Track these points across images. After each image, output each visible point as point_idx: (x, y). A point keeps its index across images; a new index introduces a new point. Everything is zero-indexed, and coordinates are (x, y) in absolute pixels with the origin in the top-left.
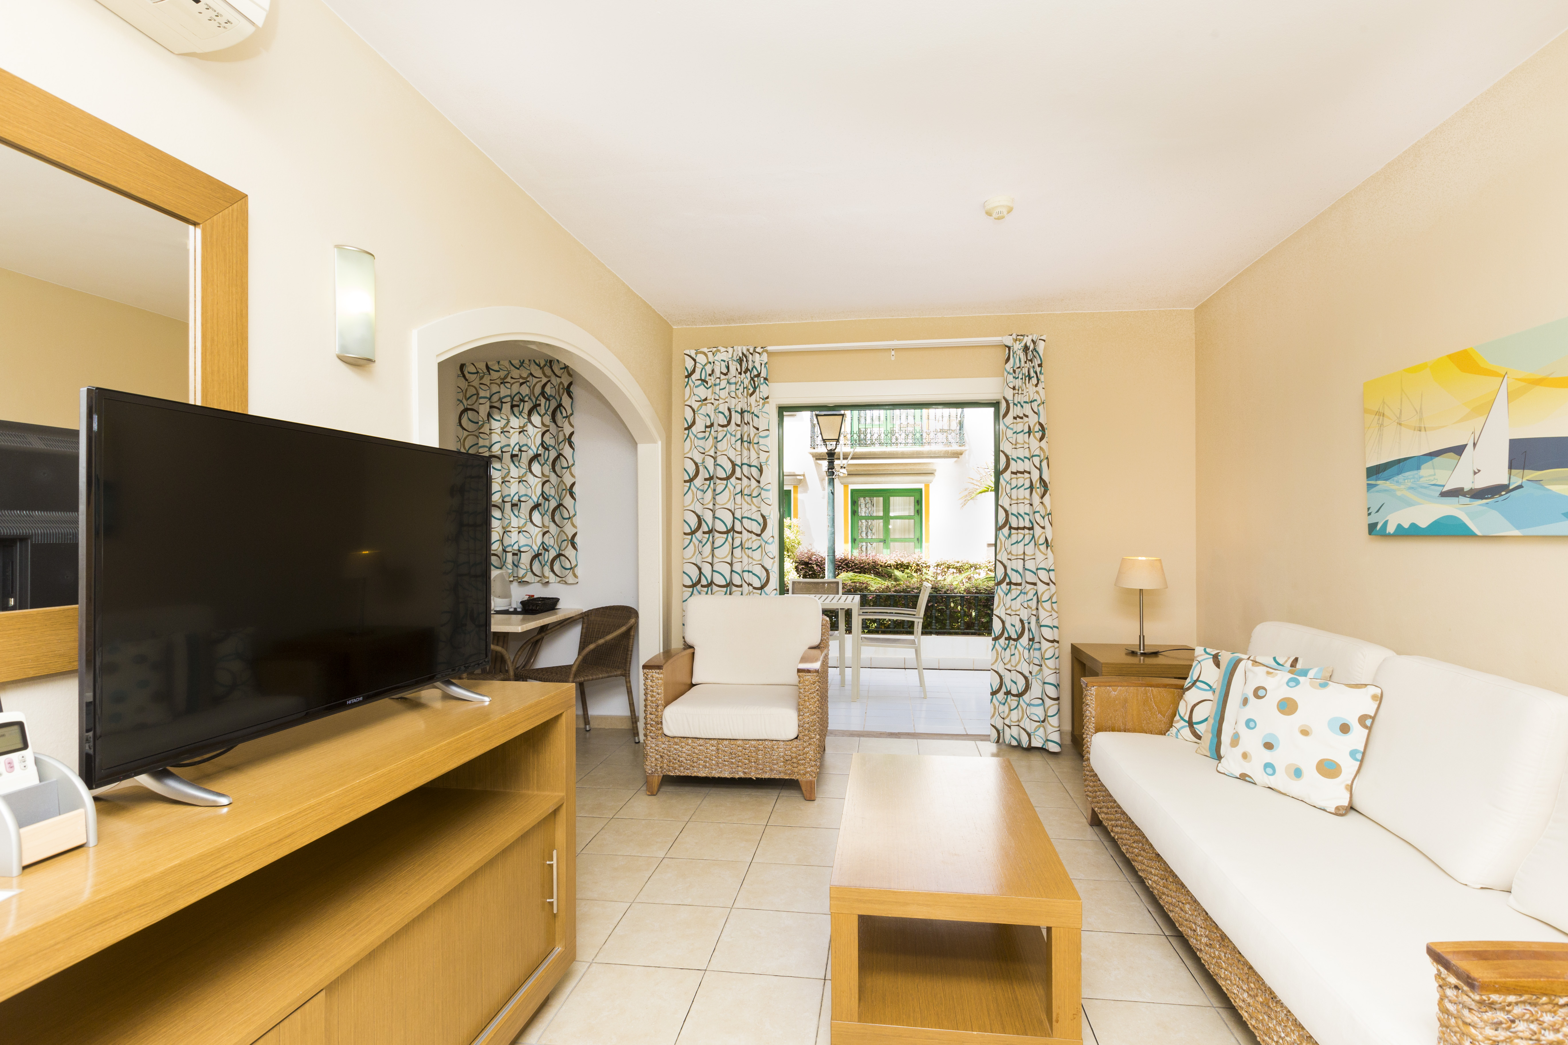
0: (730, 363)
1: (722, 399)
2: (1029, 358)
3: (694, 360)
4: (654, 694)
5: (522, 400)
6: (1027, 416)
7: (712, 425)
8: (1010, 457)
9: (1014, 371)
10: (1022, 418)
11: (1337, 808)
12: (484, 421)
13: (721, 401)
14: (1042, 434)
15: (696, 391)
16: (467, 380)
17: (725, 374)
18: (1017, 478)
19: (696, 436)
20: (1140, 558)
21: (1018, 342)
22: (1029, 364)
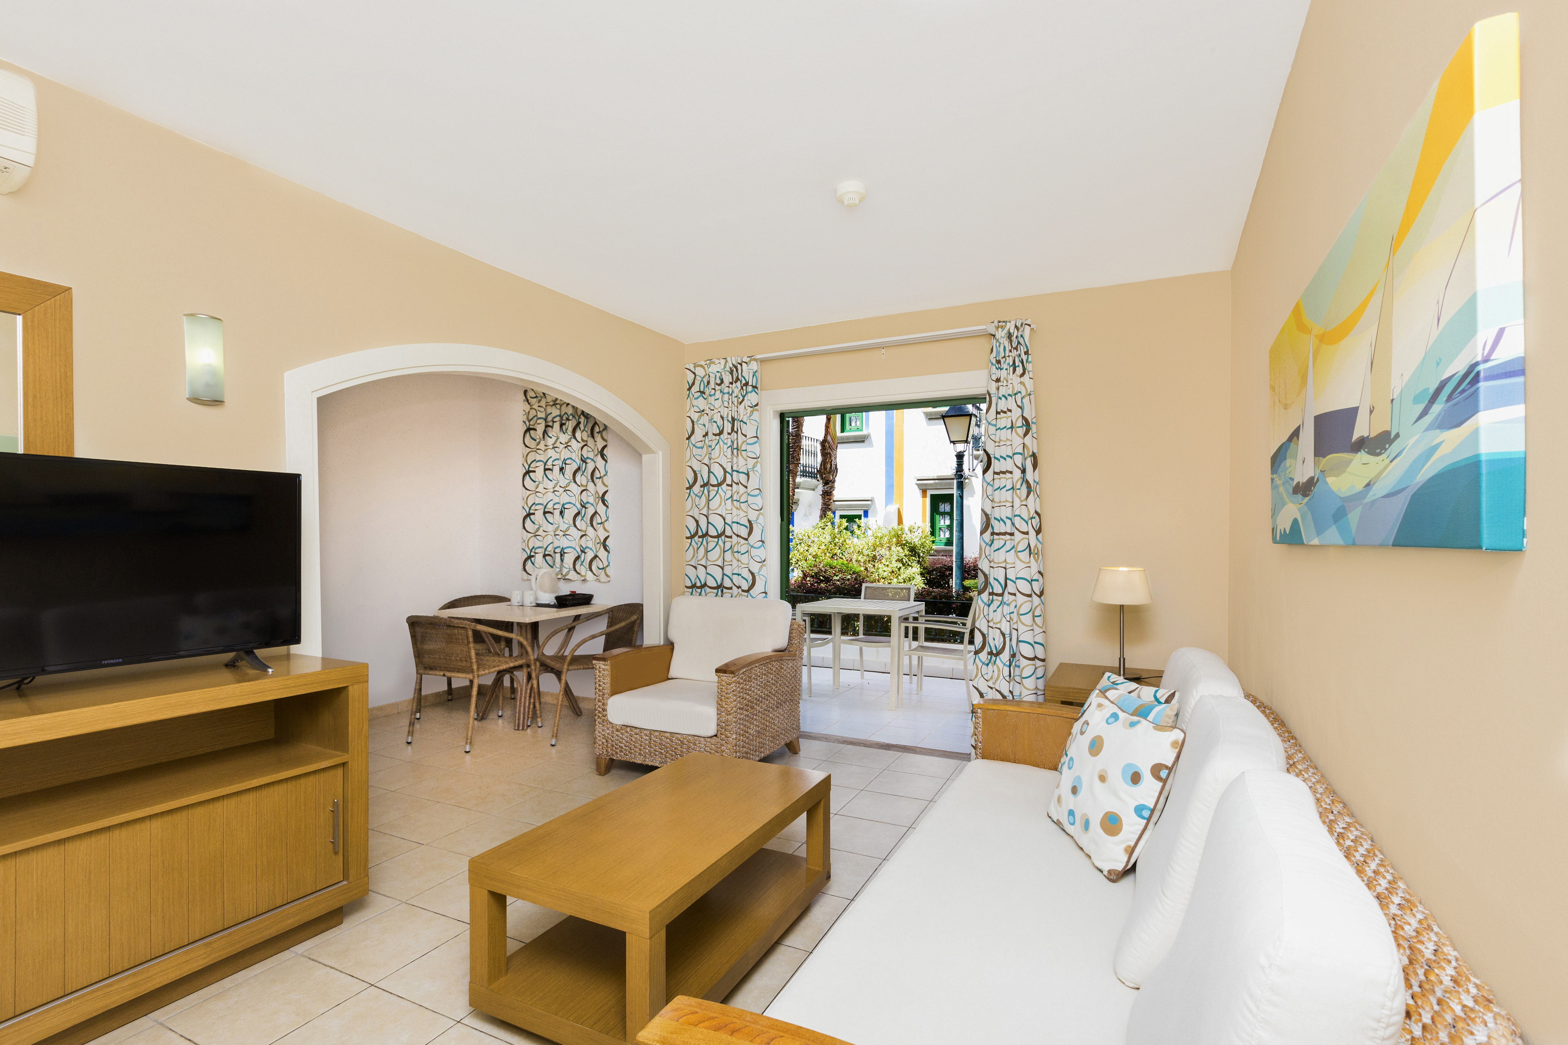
0: (723, 373)
1: (716, 409)
2: (1014, 346)
3: (694, 373)
4: (601, 683)
5: (568, 419)
6: (1010, 411)
7: (707, 434)
8: (992, 456)
9: (999, 362)
10: (1005, 412)
11: (1109, 871)
12: (540, 439)
13: (716, 411)
14: (1026, 429)
15: (695, 402)
16: (529, 404)
17: (719, 385)
18: (1000, 479)
19: (694, 445)
20: (1121, 569)
21: (1000, 330)
22: (1015, 353)
